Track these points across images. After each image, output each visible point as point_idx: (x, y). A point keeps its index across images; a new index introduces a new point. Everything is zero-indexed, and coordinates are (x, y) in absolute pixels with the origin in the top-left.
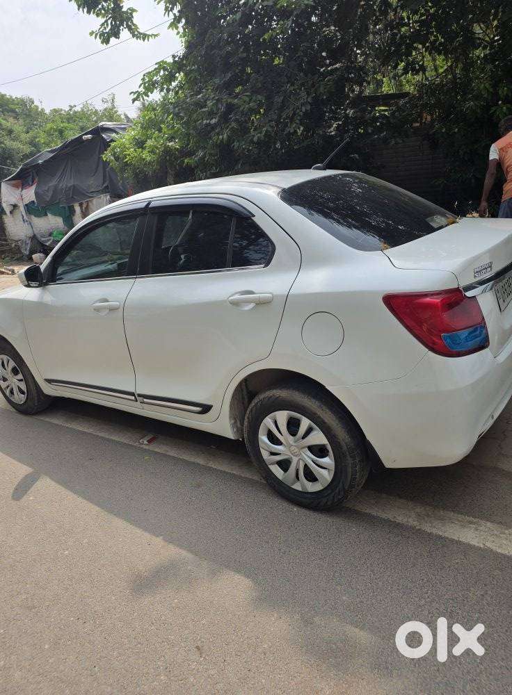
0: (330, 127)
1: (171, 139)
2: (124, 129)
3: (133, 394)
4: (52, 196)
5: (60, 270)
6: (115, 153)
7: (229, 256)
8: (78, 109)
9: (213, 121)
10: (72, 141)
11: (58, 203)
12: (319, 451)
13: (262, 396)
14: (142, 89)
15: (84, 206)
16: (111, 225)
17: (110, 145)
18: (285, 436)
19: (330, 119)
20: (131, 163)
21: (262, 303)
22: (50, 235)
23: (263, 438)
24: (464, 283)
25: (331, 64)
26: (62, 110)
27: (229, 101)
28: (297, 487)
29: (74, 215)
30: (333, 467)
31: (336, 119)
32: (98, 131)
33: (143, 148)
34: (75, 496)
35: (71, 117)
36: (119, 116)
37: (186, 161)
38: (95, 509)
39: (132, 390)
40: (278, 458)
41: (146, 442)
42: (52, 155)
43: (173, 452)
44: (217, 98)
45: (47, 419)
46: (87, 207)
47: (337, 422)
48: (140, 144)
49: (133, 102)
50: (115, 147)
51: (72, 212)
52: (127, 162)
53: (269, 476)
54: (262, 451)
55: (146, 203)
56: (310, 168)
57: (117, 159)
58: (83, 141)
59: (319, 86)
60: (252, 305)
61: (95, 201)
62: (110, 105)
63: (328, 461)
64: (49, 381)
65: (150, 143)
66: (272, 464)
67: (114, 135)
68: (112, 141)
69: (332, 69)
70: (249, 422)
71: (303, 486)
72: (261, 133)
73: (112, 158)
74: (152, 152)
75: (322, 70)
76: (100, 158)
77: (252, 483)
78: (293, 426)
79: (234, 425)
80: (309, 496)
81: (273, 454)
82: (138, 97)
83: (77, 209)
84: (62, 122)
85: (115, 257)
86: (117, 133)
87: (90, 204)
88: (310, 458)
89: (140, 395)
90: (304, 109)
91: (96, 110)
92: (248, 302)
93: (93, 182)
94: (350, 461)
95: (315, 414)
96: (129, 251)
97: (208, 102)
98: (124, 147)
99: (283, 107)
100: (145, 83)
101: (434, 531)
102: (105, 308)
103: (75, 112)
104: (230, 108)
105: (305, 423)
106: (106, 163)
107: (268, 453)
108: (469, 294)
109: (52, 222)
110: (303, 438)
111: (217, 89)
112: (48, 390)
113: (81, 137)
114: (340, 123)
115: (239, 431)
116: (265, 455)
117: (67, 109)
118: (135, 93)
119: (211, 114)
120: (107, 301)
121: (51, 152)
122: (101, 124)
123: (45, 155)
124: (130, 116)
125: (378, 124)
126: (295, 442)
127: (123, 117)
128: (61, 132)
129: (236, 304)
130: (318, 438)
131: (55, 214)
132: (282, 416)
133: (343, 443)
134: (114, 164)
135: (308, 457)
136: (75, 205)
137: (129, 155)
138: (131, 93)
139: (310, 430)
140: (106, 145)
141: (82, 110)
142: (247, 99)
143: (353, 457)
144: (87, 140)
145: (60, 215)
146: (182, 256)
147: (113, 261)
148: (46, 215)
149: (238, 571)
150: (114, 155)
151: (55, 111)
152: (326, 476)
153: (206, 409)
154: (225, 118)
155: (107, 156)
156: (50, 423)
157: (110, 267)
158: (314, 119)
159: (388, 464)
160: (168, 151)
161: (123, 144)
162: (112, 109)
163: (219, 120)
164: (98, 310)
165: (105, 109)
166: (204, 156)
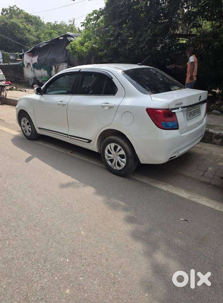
0: (158, 46)
1: (95, 44)
2: (77, 36)
3: (67, 135)
4: (44, 61)
5: (48, 90)
6: (72, 46)
7: (103, 91)
8: (58, 23)
9: (112, 39)
10: (55, 39)
11: (46, 64)
12: (122, 156)
13: (107, 138)
14: (86, 22)
15: (57, 67)
16: (66, 76)
17: (70, 43)
18: (113, 152)
19: (159, 43)
20: (77, 52)
21: (111, 107)
22: (42, 78)
23: (106, 152)
24: (171, 107)
25: (164, 19)
26: (51, 23)
27: (119, 31)
28: (115, 168)
29: (52, 70)
30: (125, 162)
31: (162, 43)
32: (66, 36)
33: (83, 46)
34: (45, 164)
35: (55, 27)
36: (76, 28)
37: (99, 53)
38: (51, 168)
39: (67, 133)
40: (110, 158)
41: (69, 153)
42: (46, 44)
43: (78, 156)
44: (114, 30)
45: (37, 142)
46: (57, 68)
47: (128, 147)
48: (82, 44)
49: (81, 27)
50: (72, 44)
51: (51, 69)
52: (76, 51)
53: (107, 164)
54: (106, 156)
55: (79, 70)
56: (137, 64)
57: (72, 49)
58: (59, 40)
59: (155, 29)
60: (108, 108)
61: (61, 66)
62: (72, 23)
63: (124, 160)
64: (40, 128)
65: (86, 44)
66: (108, 160)
67: (72, 39)
68: (71, 41)
69: (163, 22)
70: (103, 146)
71: (116, 168)
72: (130, 46)
73: (70, 48)
74: (87, 48)
75: (159, 22)
76: (65, 48)
77: (102, 167)
78: (115, 148)
79: (98, 147)
80: (118, 171)
81: (109, 157)
82: (84, 25)
83: (54, 68)
84: (51, 29)
85: (66, 88)
86: (74, 38)
87: (59, 66)
88: (120, 159)
89: (69, 135)
90: (148, 38)
91: (66, 25)
92: (107, 106)
93: (61, 57)
94: (130, 160)
95: (122, 144)
96: (71, 87)
97: (110, 31)
98: (75, 44)
99: (140, 36)
100: (87, 19)
101: (154, 185)
102: (61, 104)
103: (57, 25)
104: (119, 34)
105: (119, 147)
106: (67, 51)
107: (107, 157)
108: (173, 111)
109: (43, 72)
110: (118, 152)
111: (115, 26)
112: (39, 132)
113: (59, 38)
114: (163, 45)
115: (99, 150)
116: (106, 157)
117: (54, 23)
118: (83, 23)
119: (112, 36)
120: (62, 102)
121: (46, 42)
122: (67, 33)
123: (43, 43)
124: (80, 29)
125: (178, 47)
126: (116, 153)
127: (77, 29)
128: (50, 34)
129: (103, 107)
130: (122, 152)
131: (44, 69)
132: (113, 145)
133: (129, 154)
134: (71, 51)
135: (119, 158)
136: (53, 66)
137: (77, 48)
138: (81, 23)
139: (120, 150)
140: (68, 42)
141: (60, 24)
142: (126, 31)
143: (132, 159)
144: (61, 39)
145: (46, 70)
146: (91, 91)
147: (66, 90)
148: (41, 69)
149: (91, 186)
150: (71, 47)
151: (49, 23)
152: (123, 165)
153: (90, 141)
154: (117, 38)
155: (68, 47)
156: (38, 143)
157: (65, 91)
158: (153, 42)
159: (142, 162)
160: (93, 48)
161: (75, 43)
162: (73, 25)
163: (114, 38)
164: (59, 105)
165: (70, 25)
166: (106, 53)
